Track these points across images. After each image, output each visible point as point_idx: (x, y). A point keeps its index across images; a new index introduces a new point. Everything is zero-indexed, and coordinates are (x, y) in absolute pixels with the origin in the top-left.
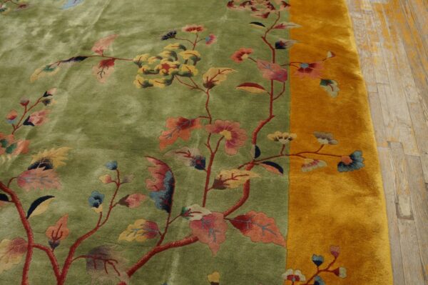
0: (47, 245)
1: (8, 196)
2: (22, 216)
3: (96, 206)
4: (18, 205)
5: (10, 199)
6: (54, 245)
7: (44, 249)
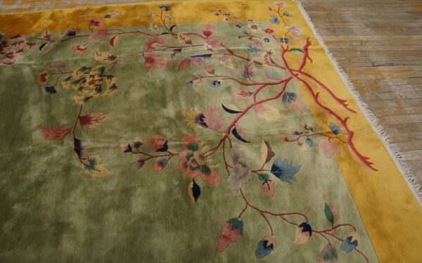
0: (252, 96)
1: (232, 129)
2: (242, 116)
3: (219, 83)
4: (236, 121)
5: (234, 127)
6: (251, 94)
7: (255, 97)
